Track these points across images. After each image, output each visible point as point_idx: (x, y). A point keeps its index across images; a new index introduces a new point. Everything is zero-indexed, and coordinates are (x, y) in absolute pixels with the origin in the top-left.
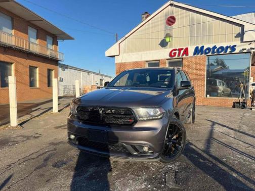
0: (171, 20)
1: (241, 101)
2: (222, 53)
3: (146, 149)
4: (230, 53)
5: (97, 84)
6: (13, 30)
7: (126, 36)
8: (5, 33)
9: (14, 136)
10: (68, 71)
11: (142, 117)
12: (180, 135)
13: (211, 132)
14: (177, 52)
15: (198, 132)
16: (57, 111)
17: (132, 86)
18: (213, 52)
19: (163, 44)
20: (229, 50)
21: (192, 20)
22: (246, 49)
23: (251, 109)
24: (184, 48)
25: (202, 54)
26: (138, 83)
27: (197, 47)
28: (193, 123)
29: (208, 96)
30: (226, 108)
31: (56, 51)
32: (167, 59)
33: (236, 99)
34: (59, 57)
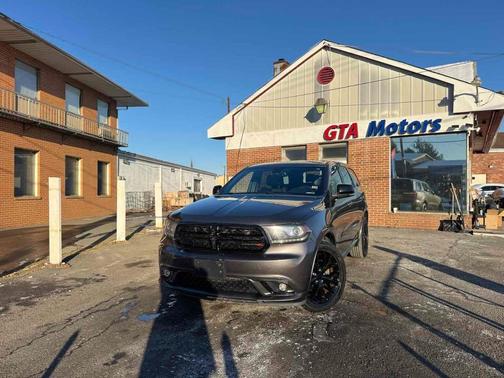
0: (326, 75)
1: (455, 218)
2: (418, 133)
3: (283, 287)
4: (432, 133)
5: (190, 188)
6: (39, 92)
7: (246, 102)
8: (26, 98)
9: (60, 278)
10: (135, 165)
11: (277, 239)
12: (336, 269)
13: (394, 270)
14: (338, 130)
15: (371, 271)
16: (124, 239)
17: (259, 192)
18: (402, 131)
19: (313, 116)
20: (429, 128)
21: (364, 74)
22: (458, 126)
23: (471, 233)
24: (351, 124)
25: (381, 135)
26: (269, 187)
27: (374, 123)
28: (365, 255)
29: (395, 209)
30: (428, 231)
31: (114, 127)
32: (321, 144)
33: (445, 216)
34: (118, 139)
